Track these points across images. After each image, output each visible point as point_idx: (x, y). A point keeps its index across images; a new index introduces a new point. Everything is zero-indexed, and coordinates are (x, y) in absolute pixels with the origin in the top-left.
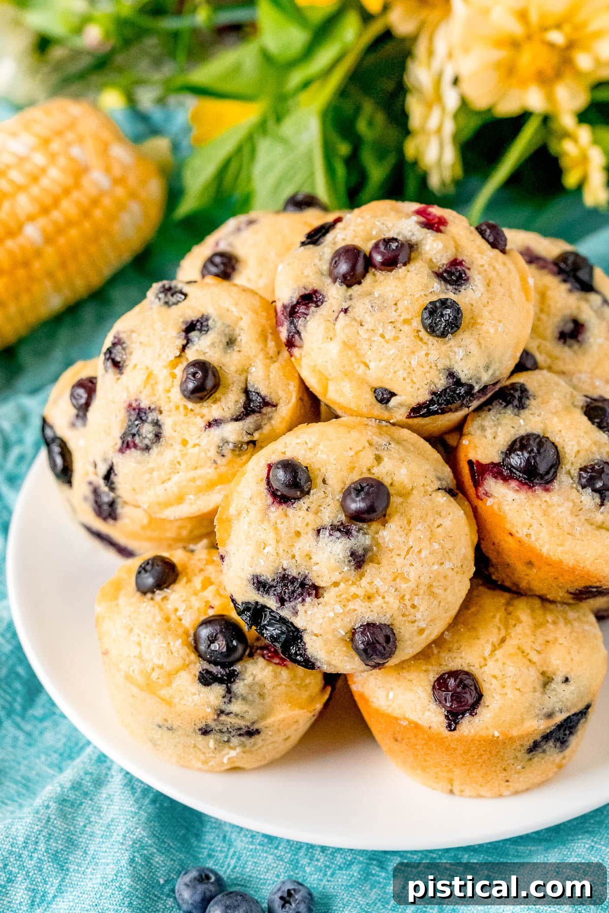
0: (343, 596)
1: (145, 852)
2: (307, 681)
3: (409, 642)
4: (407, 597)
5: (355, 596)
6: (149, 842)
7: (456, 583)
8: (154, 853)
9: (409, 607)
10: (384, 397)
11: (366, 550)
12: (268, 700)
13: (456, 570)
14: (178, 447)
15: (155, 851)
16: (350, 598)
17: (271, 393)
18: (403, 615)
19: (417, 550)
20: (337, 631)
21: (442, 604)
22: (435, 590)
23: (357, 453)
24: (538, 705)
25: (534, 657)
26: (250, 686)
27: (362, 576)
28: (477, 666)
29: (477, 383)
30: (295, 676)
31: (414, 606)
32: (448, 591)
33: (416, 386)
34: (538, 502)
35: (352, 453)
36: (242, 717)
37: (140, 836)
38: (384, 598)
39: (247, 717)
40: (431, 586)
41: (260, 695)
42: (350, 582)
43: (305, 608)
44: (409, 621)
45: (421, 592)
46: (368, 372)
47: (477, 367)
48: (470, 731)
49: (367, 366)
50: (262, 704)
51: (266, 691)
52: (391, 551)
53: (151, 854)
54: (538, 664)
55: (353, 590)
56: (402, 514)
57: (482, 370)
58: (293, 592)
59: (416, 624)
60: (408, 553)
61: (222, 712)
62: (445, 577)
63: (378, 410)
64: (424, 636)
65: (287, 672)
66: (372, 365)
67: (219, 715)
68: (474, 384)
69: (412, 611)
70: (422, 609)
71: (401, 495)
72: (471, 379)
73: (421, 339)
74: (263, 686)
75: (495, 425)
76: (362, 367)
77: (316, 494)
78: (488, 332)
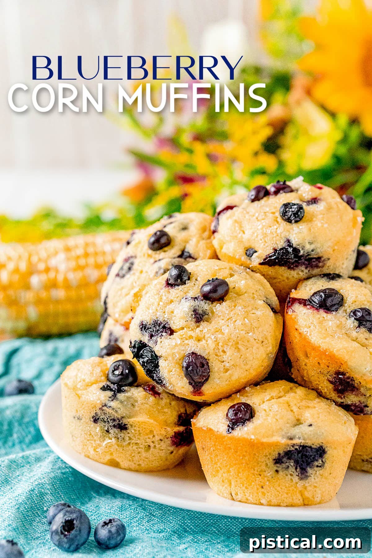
0: (184, 336)
1: (43, 490)
2: (166, 410)
3: (217, 374)
4: (220, 344)
5: (191, 337)
6: (48, 487)
7: (255, 348)
8: (48, 493)
9: (220, 351)
10: (250, 252)
11: (205, 313)
12: (137, 408)
13: (257, 341)
14: (138, 274)
15: (49, 493)
16: (188, 338)
17: (195, 253)
18: (217, 355)
19: (234, 320)
20: (175, 355)
21: (242, 357)
22: (240, 347)
23: (220, 269)
24: (285, 430)
25: (295, 409)
26: (128, 398)
27: (198, 327)
28: (257, 404)
29: (302, 249)
30: (158, 404)
31: (224, 352)
32: (248, 350)
33: (266, 245)
34: (318, 316)
35: (217, 268)
36: (116, 411)
37: (44, 482)
38: (207, 341)
39: (119, 412)
40: (238, 343)
41: (133, 405)
42: (190, 329)
43: (161, 340)
44: (219, 361)
45: (231, 344)
46: (243, 236)
47: (304, 239)
48: (238, 434)
49: (244, 233)
50: (131, 409)
51: (136, 404)
52: (219, 317)
53: (46, 493)
54: (296, 413)
55: (190, 333)
56: (233, 301)
57: (307, 242)
58: (158, 330)
59: (223, 364)
60: (228, 319)
61: (105, 405)
62: (248, 341)
63: (244, 258)
64: (227, 374)
65: (154, 398)
66: (246, 232)
67: (103, 406)
68: (301, 249)
69: (222, 354)
70: (228, 354)
71: (237, 294)
72: (299, 245)
73: (278, 222)
74: (137, 401)
75: (313, 284)
76: (241, 233)
77: (189, 284)
78: (316, 225)
